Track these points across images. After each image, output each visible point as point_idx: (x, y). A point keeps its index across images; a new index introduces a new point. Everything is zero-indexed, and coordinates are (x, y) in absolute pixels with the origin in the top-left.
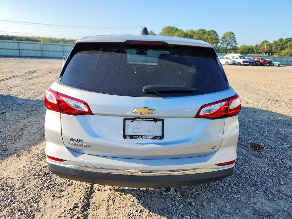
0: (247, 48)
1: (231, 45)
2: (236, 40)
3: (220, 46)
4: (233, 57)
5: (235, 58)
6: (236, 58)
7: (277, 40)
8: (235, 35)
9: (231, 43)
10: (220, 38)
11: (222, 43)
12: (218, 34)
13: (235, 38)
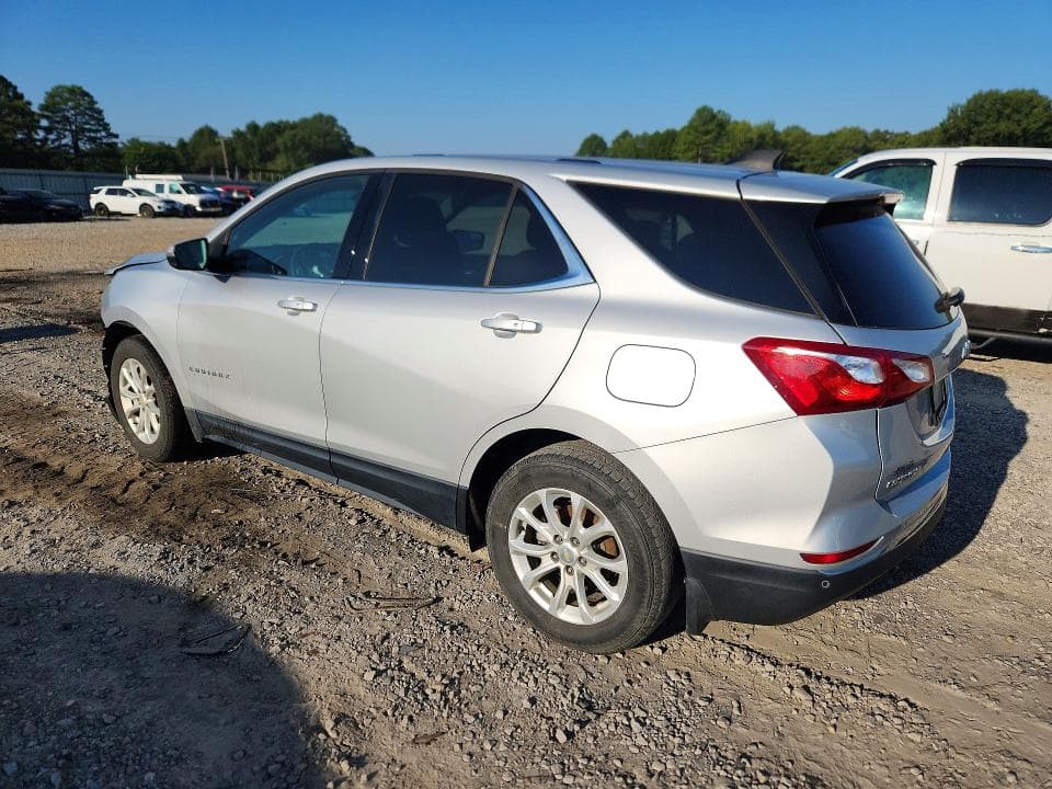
0: (153, 153)
1: (92, 140)
2: (106, 120)
3: (45, 140)
4: (160, 188)
5: (166, 189)
6: (171, 191)
7: (243, 128)
8: (95, 99)
9: (90, 130)
10: (35, 108)
11: (48, 130)
12: (19, 90)
13: (100, 112)
